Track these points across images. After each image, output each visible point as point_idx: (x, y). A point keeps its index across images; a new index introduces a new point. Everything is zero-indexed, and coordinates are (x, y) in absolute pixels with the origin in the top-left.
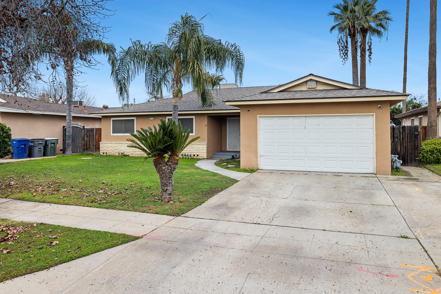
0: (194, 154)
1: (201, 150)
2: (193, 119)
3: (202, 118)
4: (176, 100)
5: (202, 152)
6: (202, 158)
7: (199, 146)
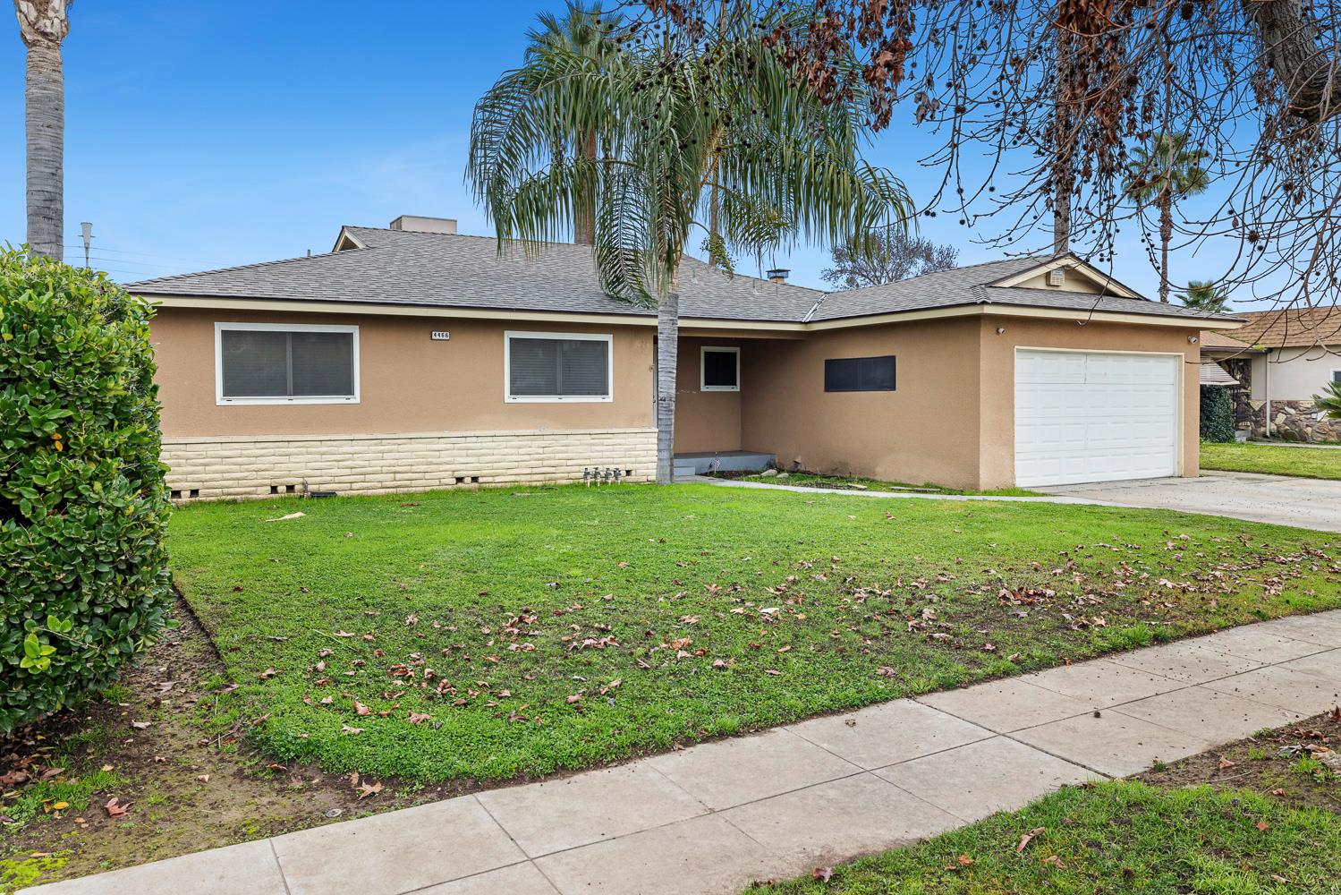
0: (617, 468)
1: (642, 453)
2: (606, 343)
3: (637, 344)
5: (644, 459)
6: (644, 479)
7: (632, 440)
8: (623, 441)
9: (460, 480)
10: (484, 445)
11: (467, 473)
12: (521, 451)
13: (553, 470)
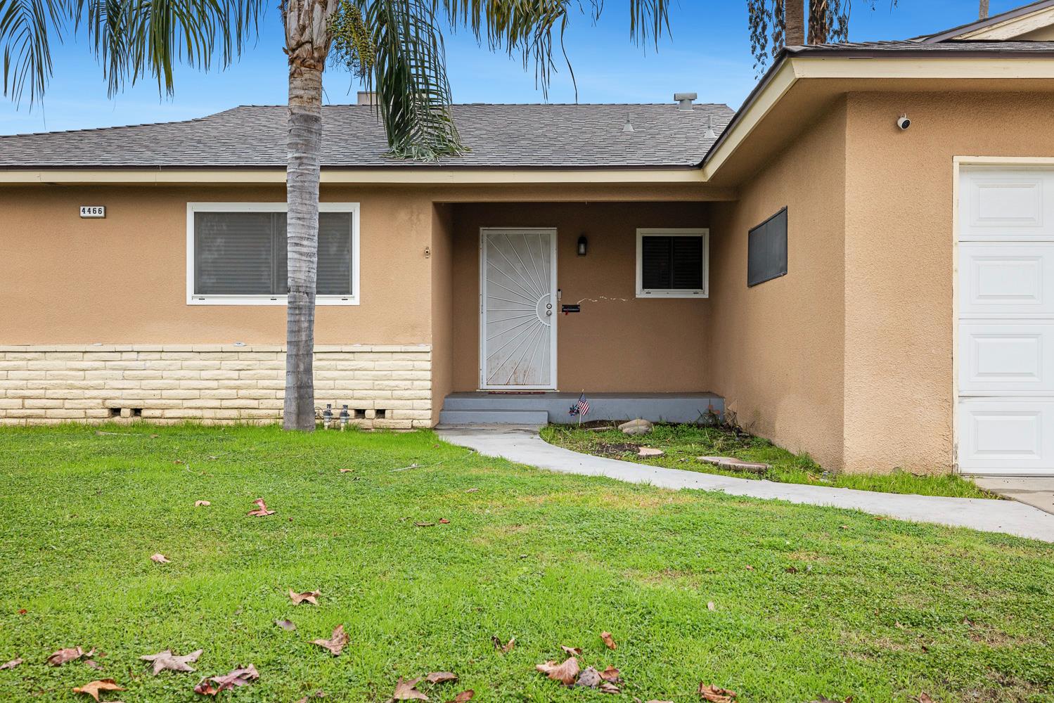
0: (360, 405)
1: (402, 384)
2: (349, 216)
3: (403, 215)
4: (311, 84)
5: (407, 394)
6: (407, 424)
7: (386, 362)
8: (370, 365)
9: (116, 411)
10: (148, 364)
11: (126, 403)
12: (204, 374)
13: (254, 403)
